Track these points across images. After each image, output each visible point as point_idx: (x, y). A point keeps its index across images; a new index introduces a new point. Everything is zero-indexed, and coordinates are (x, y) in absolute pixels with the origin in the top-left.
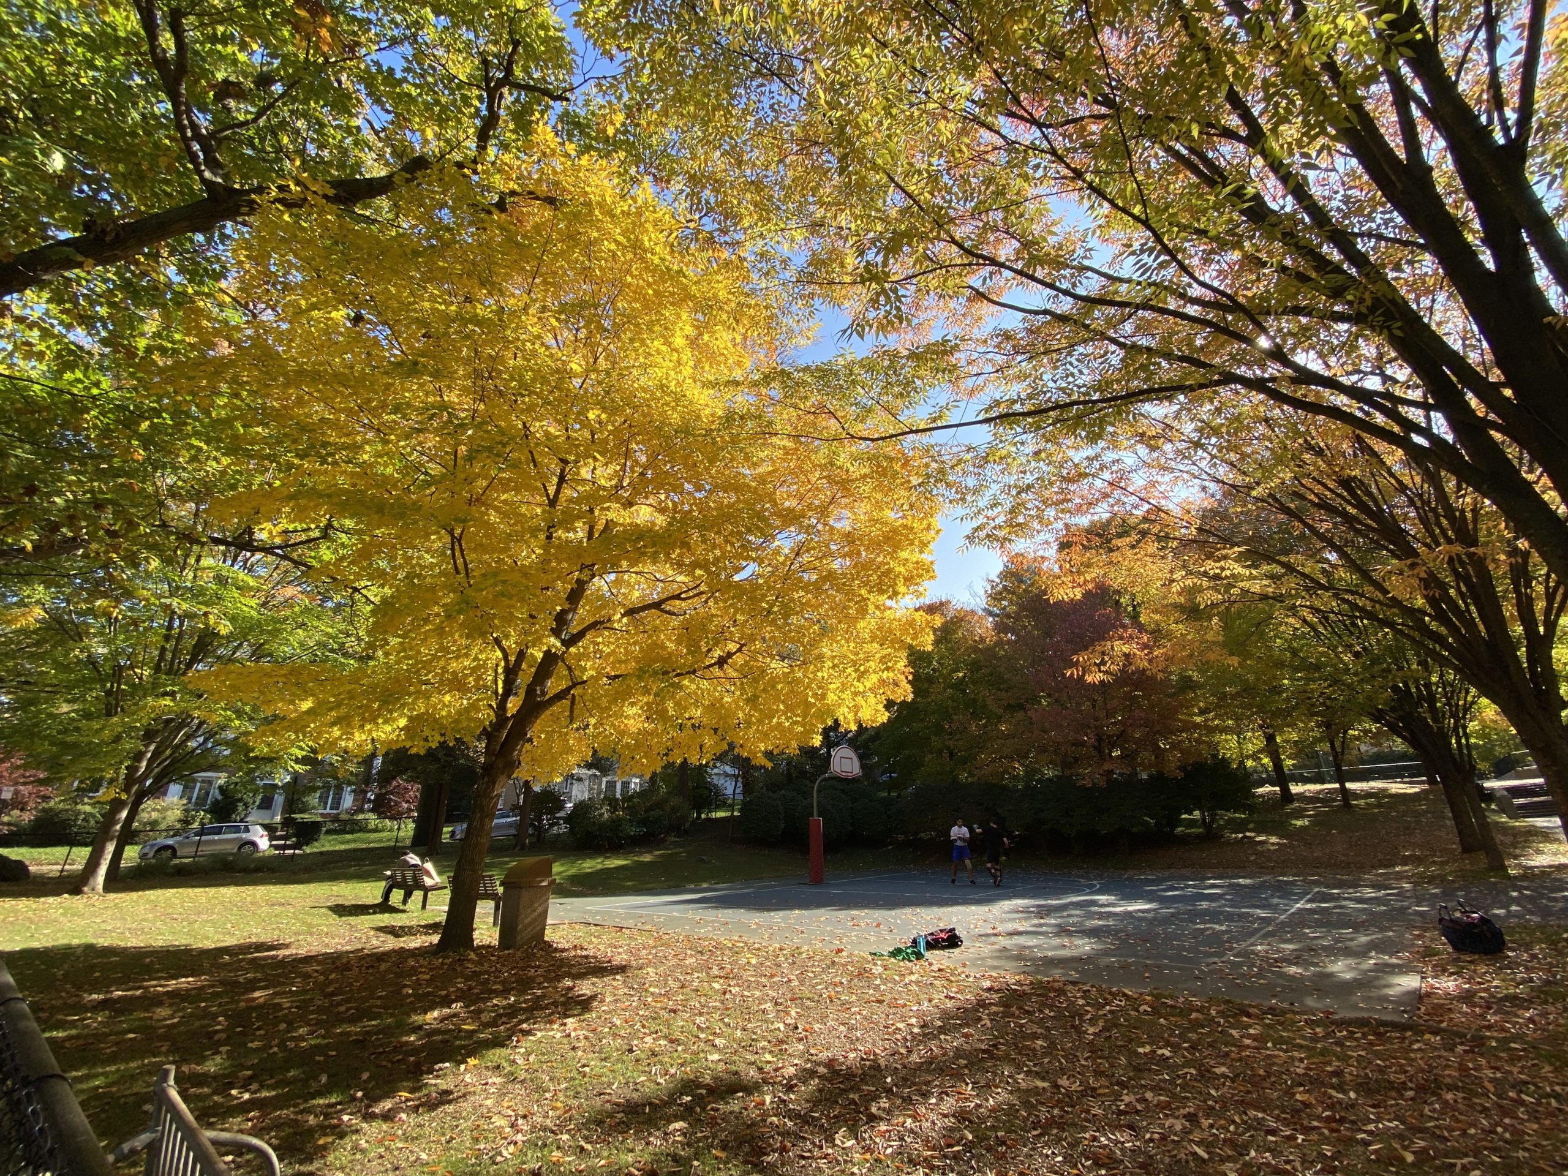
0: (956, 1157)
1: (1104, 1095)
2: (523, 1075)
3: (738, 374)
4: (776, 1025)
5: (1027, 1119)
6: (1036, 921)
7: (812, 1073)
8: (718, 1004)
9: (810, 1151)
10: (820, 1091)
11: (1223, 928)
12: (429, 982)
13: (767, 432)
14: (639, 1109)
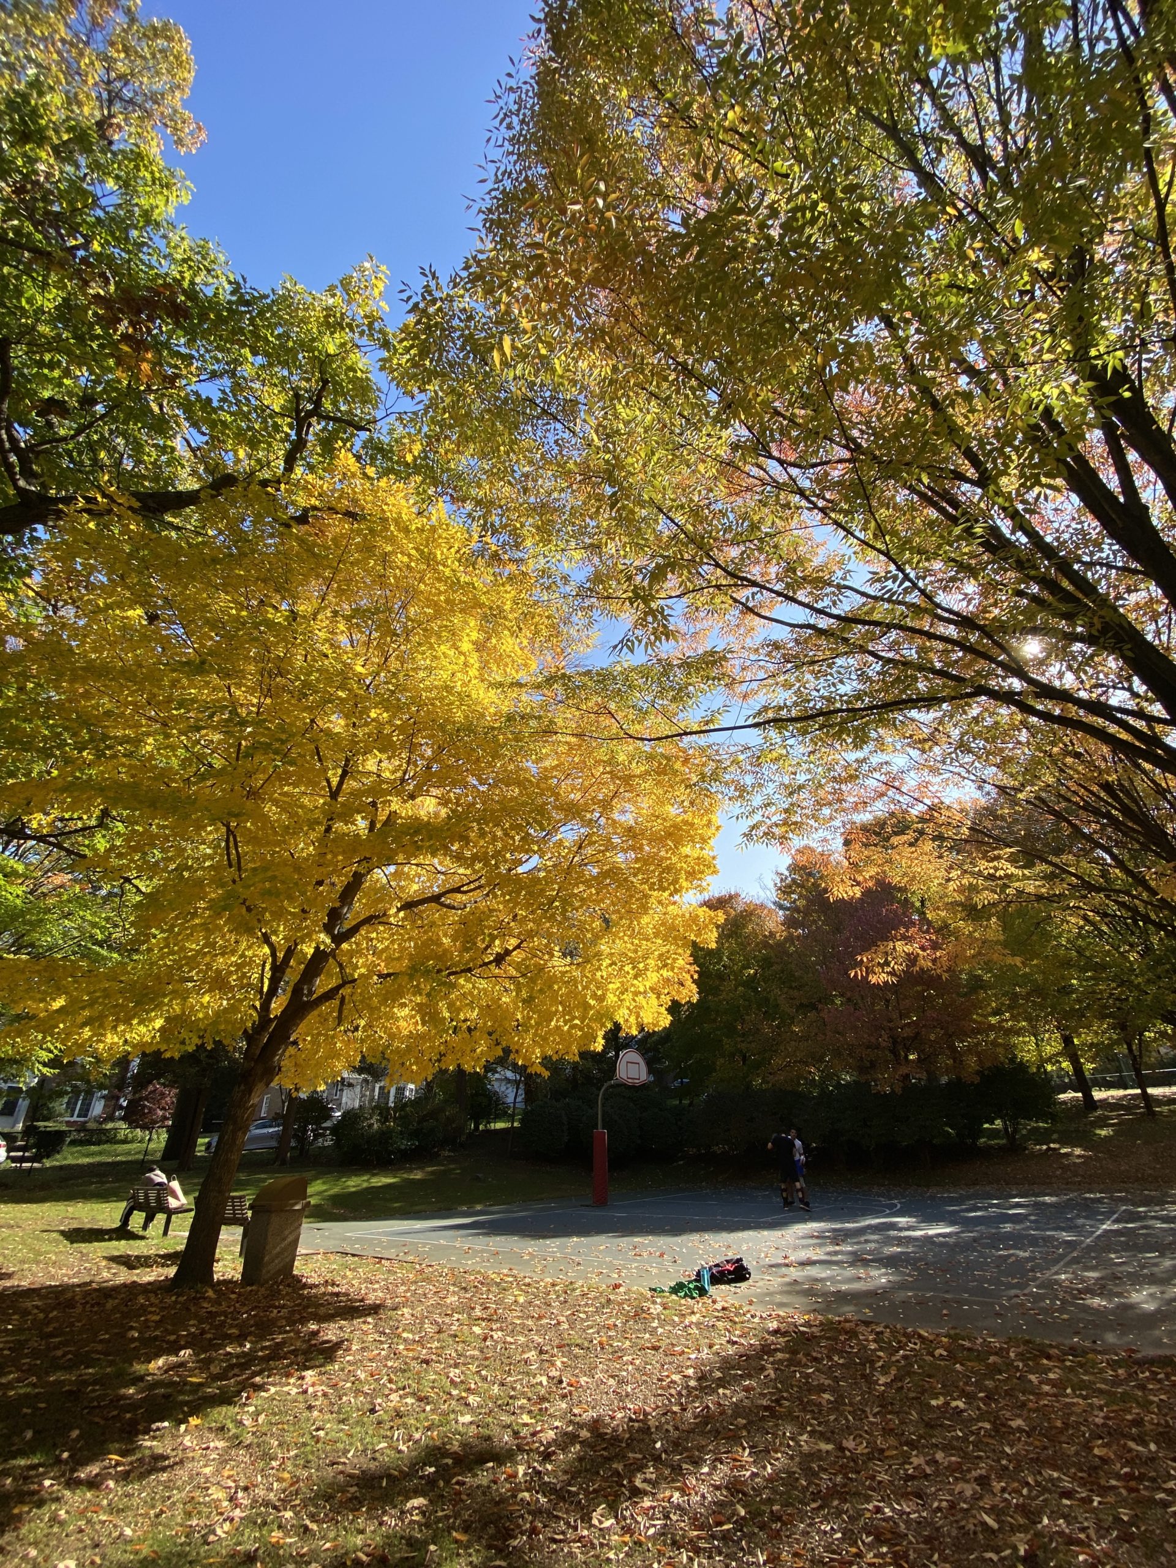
0: (725, 1537)
1: (892, 1457)
2: (249, 1439)
3: (522, 676)
4: (539, 1379)
5: (807, 1488)
6: (831, 1248)
7: (572, 1438)
8: (476, 1353)
9: (563, 1533)
10: (580, 1459)
11: (1027, 1254)
12: (158, 1324)
13: (549, 731)
14: (375, 1483)
